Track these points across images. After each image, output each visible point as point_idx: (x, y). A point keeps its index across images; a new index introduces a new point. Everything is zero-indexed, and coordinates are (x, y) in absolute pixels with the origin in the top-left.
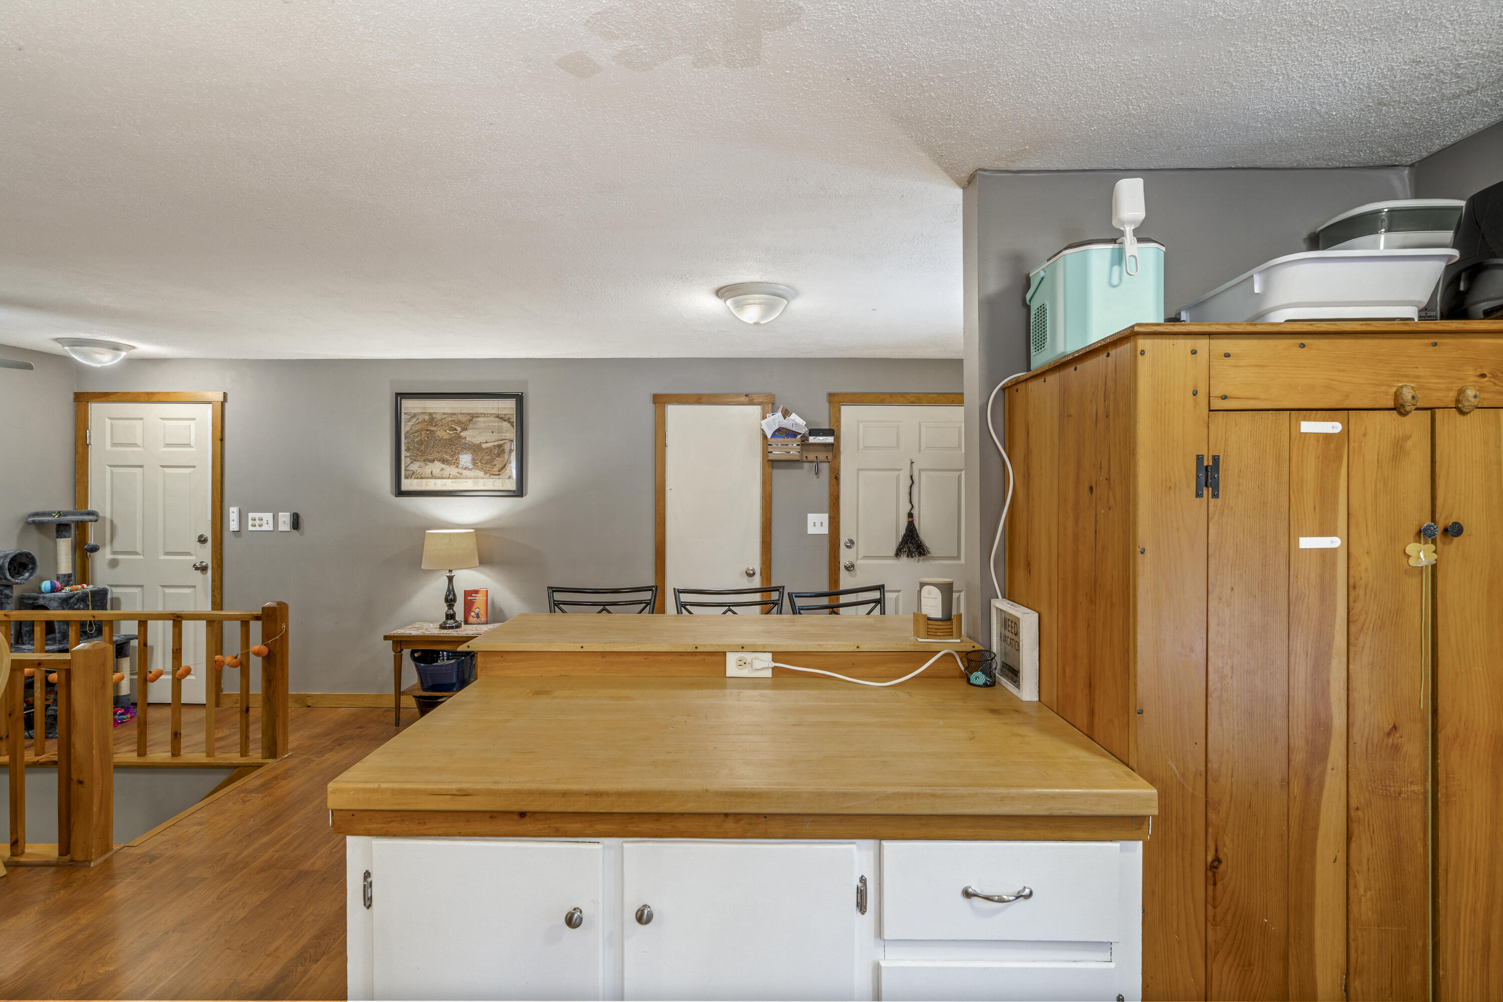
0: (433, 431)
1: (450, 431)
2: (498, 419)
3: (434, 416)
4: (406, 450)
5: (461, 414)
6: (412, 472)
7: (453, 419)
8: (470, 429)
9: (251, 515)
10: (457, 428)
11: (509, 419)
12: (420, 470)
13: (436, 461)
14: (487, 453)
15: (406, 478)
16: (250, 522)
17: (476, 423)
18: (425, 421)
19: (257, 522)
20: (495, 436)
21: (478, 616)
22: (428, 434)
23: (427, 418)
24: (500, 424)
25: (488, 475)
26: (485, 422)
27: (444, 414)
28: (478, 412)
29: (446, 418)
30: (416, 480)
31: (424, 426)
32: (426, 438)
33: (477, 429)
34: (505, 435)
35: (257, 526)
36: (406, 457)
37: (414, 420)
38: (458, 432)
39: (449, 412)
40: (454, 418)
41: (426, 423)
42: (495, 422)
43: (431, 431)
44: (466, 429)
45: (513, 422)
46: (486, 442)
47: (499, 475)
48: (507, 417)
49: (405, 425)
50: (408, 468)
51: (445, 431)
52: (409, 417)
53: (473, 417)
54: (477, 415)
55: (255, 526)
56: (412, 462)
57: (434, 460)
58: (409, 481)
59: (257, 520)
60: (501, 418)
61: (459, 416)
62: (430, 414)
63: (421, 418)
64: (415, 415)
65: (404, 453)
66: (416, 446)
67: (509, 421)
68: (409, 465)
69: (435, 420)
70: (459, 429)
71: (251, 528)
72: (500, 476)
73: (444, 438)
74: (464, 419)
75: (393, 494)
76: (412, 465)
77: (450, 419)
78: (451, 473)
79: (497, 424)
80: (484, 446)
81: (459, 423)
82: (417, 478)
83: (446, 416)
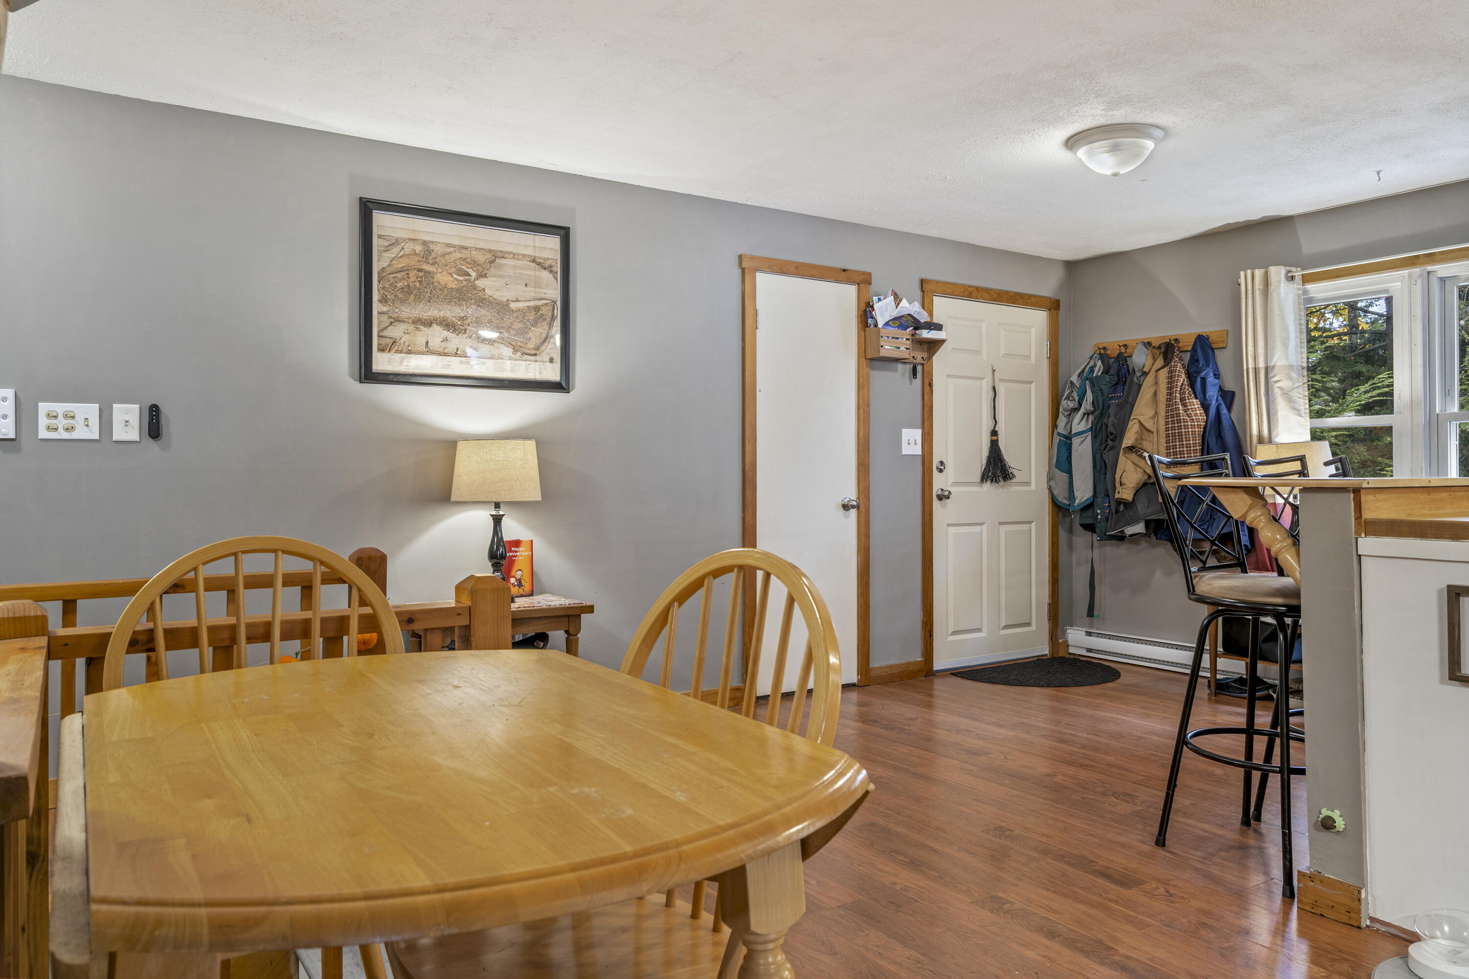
0: (429, 273)
1: (459, 275)
2: (534, 264)
3: (432, 247)
4: (380, 301)
5: (476, 249)
6: (392, 341)
7: (464, 256)
8: (491, 276)
9: (44, 408)
10: (470, 271)
11: (551, 266)
12: (405, 338)
13: (434, 325)
14: (517, 317)
15: (381, 350)
16: (43, 422)
17: (500, 266)
18: (416, 254)
19: (62, 422)
20: (531, 292)
21: (520, 583)
22: (421, 277)
23: (419, 248)
24: (538, 273)
25: (519, 354)
26: (515, 267)
27: (448, 245)
28: (504, 250)
29: (450, 253)
30: (398, 355)
31: (412, 261)
32: (417, 284)
33: (502, 277)
34: (544, 291)
35: (61, 429)
36: (379, 313)
37: (396, 250)
38: (473, 278)
39: (457, 242)
40: (465, 254)
41: (417, 258)
42: (530, 269)
43: (425, 272)
44: (485, 276)
45: (557, 273)
46: (517, 301)
47: (535, 355)
48: (548, 263)
49: (380, 257)
50: (385, 333)
51: (451, 274)
52: (387, 244)
53: (495, 256)
54: (503, 255)
55: (56, 429)
56: (391, 323)
57: (432, 323)
58: (385, 356)
59: (60, 417)
60: (539, 264)
61: (474, 252)
62: (425, 243)
63: (408, 248)
64: (397, 242)
65: (376, 307)
66: (400, 295)
67: (550, 269)
68: (386, 328)
69: (433, 255)
70: (474, 274)
71: (43, 434)
72: (538, 358)
73: (449, 286)
74: (481, 258)
75: (353, 378)
76: (391, 327)
77: (458, 255)
78: (459, 346)
79: (532, 273)
80: (513, 306)
81: (474, 263)
82: (401, 352)
83: (452, 249)
